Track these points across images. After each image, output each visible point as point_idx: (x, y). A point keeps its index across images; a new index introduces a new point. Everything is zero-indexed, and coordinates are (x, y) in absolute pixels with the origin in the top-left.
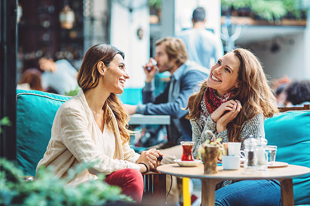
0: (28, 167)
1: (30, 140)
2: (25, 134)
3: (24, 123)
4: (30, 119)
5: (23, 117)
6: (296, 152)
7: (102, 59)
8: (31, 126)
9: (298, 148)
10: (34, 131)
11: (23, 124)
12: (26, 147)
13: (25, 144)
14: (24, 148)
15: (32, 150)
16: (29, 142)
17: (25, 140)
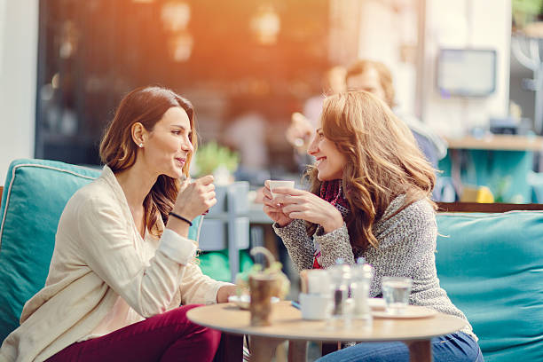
0: (26, 291)
1: (32, 245)
2: (25, 234)
3: (25, 215)
4: (35, 208)
5: (23, 206)
6: (520, 286)
7: (139, 118)
8: (37, 221)
9: (523, 281)
10: (43, 229)
11: (23, 217)
12: (27, 257)
13: (24, 251)
14: (24, 258)
15: (36, 262)
16: (31, 248)
17: (25, 245)
